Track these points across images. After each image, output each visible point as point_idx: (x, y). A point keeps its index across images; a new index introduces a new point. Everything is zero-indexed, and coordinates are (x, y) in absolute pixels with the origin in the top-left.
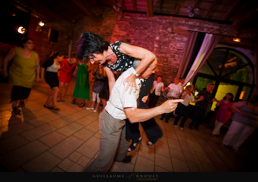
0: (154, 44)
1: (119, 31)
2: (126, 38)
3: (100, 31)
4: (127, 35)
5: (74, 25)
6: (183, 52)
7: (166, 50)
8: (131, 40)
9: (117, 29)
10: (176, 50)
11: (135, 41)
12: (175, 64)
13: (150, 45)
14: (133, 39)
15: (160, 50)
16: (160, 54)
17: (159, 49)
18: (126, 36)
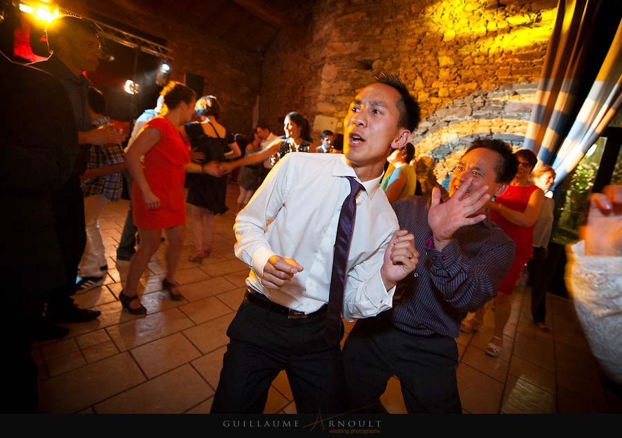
0: (439, 59)
1: (341, 44)
2: (358, 58)
3: (309, 58)
4: (363, 49)
5: (262, 59)
6: (542, 62)
7: (478, 67)
8: (373, 62)
9: (336, 39)
10: (517, 60)
11: (382, 63)
12: (515, 109)
13: (426, 64)
14: (377, 55)
15: (459, 72)
16: (462, 86)
17: (454, 70)
18: (358, 55)
